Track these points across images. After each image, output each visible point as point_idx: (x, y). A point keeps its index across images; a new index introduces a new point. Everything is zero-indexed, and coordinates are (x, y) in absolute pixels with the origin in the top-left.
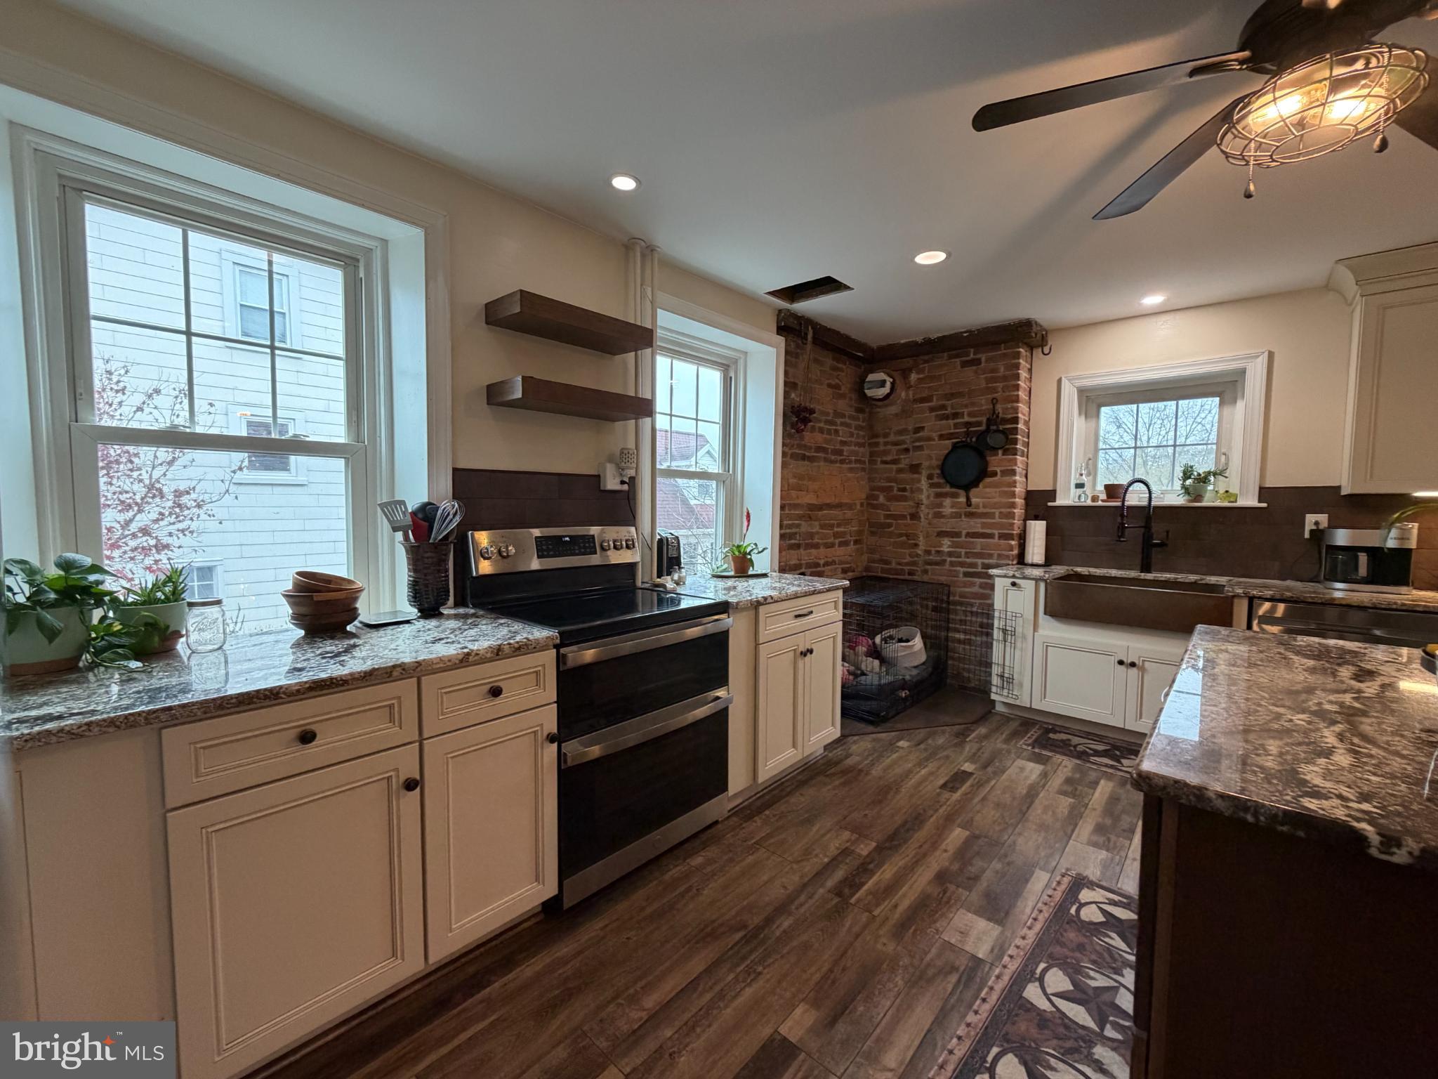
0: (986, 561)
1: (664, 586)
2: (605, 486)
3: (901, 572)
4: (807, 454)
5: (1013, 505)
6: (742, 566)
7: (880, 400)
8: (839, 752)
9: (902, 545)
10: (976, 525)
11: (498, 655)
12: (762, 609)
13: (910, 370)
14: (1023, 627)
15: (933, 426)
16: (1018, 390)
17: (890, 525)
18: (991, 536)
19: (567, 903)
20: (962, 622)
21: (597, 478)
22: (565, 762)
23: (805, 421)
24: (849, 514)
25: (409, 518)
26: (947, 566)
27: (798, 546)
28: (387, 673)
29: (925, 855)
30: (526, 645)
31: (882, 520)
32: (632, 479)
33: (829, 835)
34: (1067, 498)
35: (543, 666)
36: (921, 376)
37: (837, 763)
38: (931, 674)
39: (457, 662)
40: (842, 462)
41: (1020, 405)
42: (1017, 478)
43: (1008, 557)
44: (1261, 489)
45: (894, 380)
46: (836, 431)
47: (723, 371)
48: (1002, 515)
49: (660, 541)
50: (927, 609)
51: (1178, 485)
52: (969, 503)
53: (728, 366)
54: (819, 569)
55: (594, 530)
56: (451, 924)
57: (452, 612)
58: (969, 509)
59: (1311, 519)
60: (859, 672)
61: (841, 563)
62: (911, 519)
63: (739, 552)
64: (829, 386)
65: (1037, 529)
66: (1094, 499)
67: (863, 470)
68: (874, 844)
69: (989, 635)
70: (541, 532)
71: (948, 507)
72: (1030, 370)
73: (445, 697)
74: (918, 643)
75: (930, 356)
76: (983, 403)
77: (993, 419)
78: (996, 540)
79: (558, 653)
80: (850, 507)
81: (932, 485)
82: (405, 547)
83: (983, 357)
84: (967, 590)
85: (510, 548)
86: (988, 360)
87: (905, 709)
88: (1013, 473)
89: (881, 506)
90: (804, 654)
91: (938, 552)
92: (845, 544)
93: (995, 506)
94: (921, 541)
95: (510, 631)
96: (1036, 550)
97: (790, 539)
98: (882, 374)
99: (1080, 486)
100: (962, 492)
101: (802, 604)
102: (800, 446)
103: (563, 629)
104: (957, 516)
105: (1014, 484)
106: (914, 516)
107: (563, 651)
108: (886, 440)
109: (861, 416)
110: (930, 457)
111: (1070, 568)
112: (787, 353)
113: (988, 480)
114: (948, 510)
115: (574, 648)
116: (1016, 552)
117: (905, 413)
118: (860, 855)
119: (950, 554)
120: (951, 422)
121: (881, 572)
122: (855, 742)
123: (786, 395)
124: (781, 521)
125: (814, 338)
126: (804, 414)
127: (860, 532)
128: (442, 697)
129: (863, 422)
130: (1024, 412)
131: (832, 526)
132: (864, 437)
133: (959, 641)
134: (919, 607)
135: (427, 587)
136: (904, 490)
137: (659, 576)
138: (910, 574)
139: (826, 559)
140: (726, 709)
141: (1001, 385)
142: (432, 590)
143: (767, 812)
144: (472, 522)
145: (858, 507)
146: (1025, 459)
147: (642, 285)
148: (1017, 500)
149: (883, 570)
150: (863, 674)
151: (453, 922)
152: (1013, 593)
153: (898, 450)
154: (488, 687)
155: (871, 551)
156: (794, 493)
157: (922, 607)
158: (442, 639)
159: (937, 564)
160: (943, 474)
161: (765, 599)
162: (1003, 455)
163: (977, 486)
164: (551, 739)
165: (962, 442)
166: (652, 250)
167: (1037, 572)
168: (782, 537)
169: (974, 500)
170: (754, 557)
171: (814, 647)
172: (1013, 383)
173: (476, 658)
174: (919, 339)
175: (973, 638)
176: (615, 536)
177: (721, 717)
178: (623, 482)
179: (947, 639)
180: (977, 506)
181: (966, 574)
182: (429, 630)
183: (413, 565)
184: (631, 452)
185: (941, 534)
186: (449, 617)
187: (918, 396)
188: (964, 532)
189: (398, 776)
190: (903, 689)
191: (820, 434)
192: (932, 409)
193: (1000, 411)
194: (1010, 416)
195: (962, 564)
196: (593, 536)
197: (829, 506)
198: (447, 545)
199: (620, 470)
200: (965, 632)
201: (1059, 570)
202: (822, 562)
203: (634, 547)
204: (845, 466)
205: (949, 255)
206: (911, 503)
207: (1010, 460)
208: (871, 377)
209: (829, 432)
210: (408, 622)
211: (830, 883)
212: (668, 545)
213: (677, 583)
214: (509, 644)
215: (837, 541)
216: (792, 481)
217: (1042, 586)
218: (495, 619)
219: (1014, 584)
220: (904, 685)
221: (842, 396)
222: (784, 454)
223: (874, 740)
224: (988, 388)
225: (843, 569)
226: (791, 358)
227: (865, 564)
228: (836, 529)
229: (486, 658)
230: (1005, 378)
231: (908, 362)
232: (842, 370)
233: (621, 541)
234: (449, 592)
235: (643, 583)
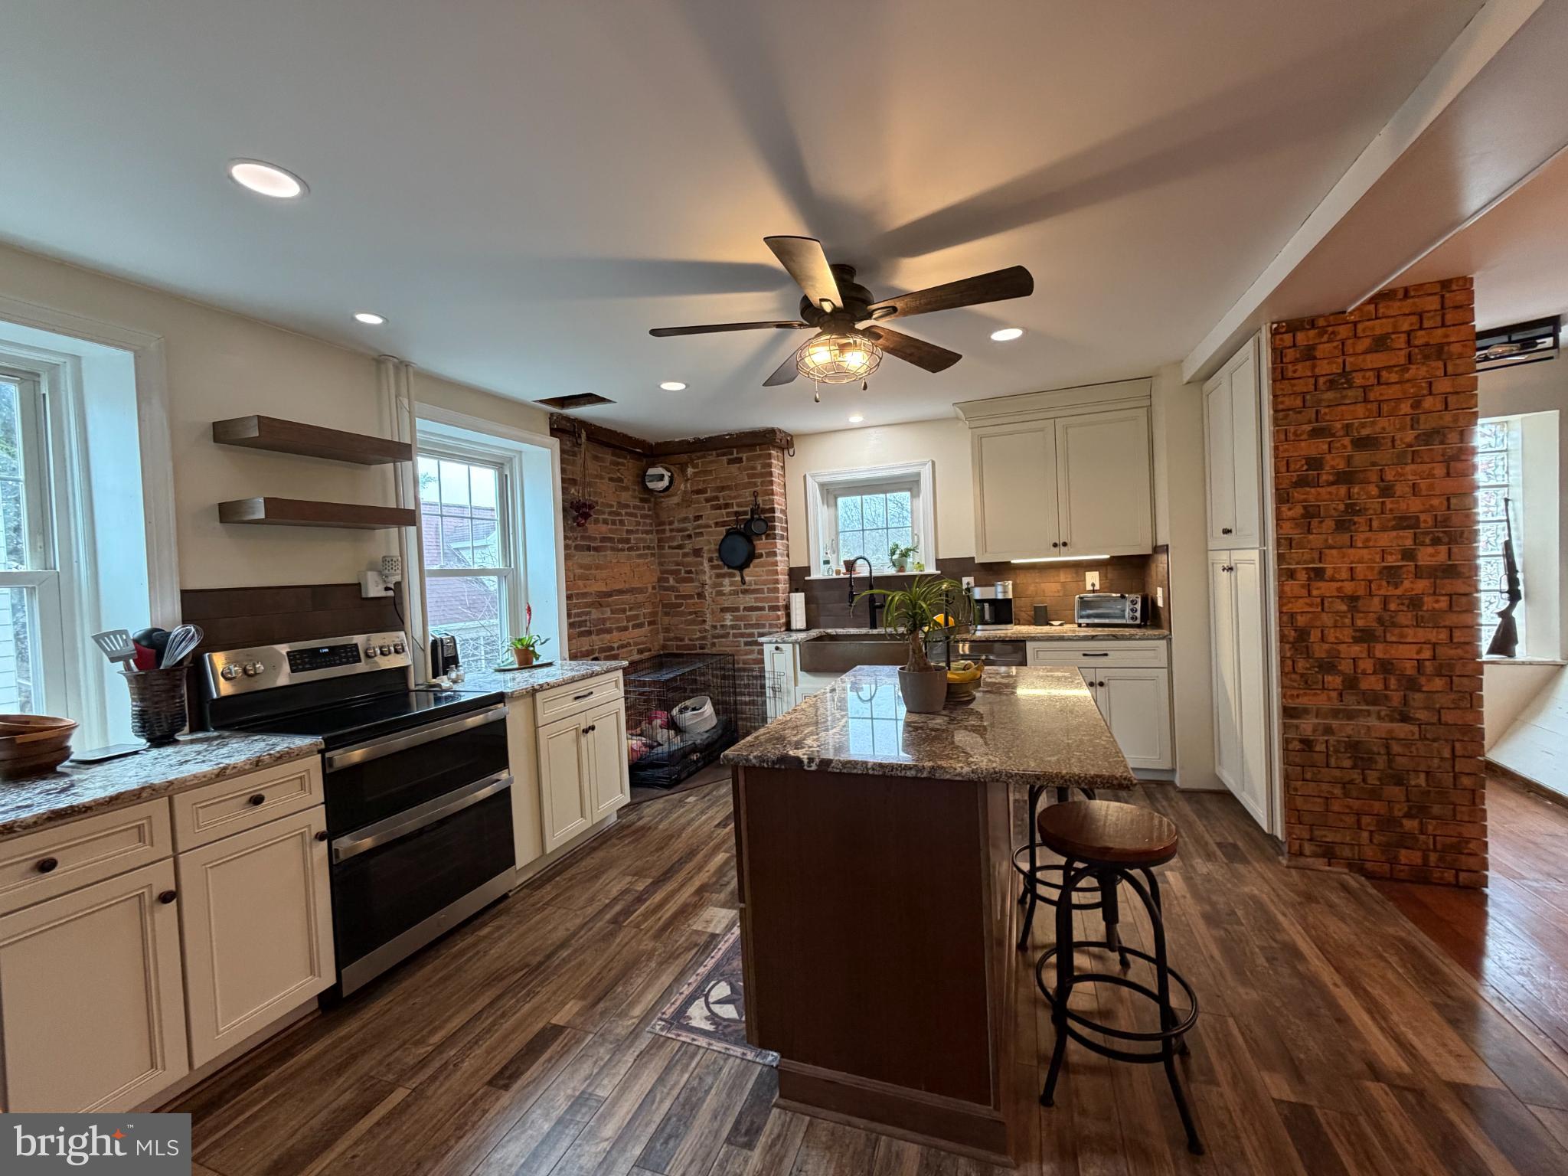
0: (761, 631)
1: (439, 686)
2: (367, 593)
3: (694, 647)
4: (592, 545)
5: (777, 582)
6: (526, 658)
7: (660, 492)
8: (633, 817)
9: (693, 622)
10: (749, 600)
11: (257, 765)
12: (539, 696)
13: (686, 464)
14: (786, 683)
15: (710, 515)
16: (772, 485)
17: (682, 605)
18: (762, 609)
19: (346, 992)
20: (747, 686)
21: (357, 587)
22: (337, 857)
23: (586, 516)
24: (640, 598)
25: (132, 646)
26: (731, 638)
27: (589, 633)
28: (134, 795)
29: (692, 877)
30: (288, 753)
31: (674, 601)
32: (398, 584)
33: (613, 883)
34: (818, 573)
35: (308, 771)
36: (696, 470)
37: (629, 826)
38: (721, 736)
39: (213, 776)
40: (630, 549)
41: (775, 497)
42: (779, 558)
43: (776, 626)
44: (937, 560)
45: (672, 474)
46: (622, 522)
47: (498, 469)
48: (770, 590)
49: (434, 643)
50: (717, 678)
51: (887, 559)
52: (743, 583)
53: (502, 464)
54: (613, 652)
55: (359, 639)
56: (217, 1026)
57: (189, 737)
58: (745, 587)
59: (965, 580)
60: (656, 744)
61: (636, 644)
62: (698, 598)
63: (522, 645)
64: (611, 479)
65: (798, 600)
66: (838, 572)
67: (653, 555)
68: (650, 880)
69: (763, 694)
70: (290, 647)
71: (727, 585)
72: (783, 468)
73: (200, 811)
74: (708, 709)
75: (702, 453)
76: (747, 495)
77: (756, 510)
78: (767, 612)
79: (323, 758)
80: (640, 591)
81: (713, 567)
82: (127, 677)
83: (744, 456)
84: (749, 657)
85: (257, 666)
86: (748, 459)
87: (698, 770)
88: (775, 554)
89: (672, 589)
90: (586, 731)
91: (722, 626)
92: (640, 626)
93: (765, 583)
94: (708, 617)
95: (267, 745)
96: (799, 619)
97: (580, 627)
98: (660, 469)
99: (827, 562)
100: (737, 572)
101: (580, 687)
102: (583, 538)
103: (326, 736)
104: (735, 593)
105: (776, 564)
106: (701, 596)
107: (328, 755)
108: (671, 527)
109: (646, 505)
110: (709, 542)
111: (822, 630)
112: (562, 451)
113: (756, 561)
114: (727, 589)
115: (340, 751)
116: (783, 620)
117: (686, 502)
118: (637, 891)
119: (733, 627)
120: (724, 511)
121: (677, 649)
122: (648, 806)
123: (565, 490)
124: (569, 610)
125: (588, 438)
126: (584, 510)
127: (654, 614)
128: (197, 814)
129: (649, 510)
130: (780, 502)
131: (624, 611)
132: (651, 525)
133: (746, 703)
134: (710, 677)
135: (159, 715)
136: (690, 572)
137: (435, 676)
138: (702, 648)
139: (621, 642)
140: (509, 788)
141: (759, 480)
142: (166, 717)
143: (557, 879)
144: (210, 644)
145: (650, 590)
146: (785, 541)
147: (396, 397)
148: (780, 576)
149: (678, 647)
150: (660, 745)
151: (220, 1025)
152: (778, 656)
153: (682, 536)
154: (249, 796)
155: (667, 630)
156: (580, 583)
157: (713, 676)
158: (189, 761)
159: (722, 636)
160: (721, 558)
161: (541, 686)
162: (766, 539)
163: (748, 566)
164: (320, 837)
165: (733, 528)
166: (407, 366)
167: (802, 636)
168: (571, 625)
169: (747, 579)
170: (538, 649)
171: (595, 724)
172: (768, 479)
173: (234, 771)
174: (690, 439)
175: (756, 698)
176: (381, 643)
177: (505, 794)
178: (387, 589)
179: (735, 701)
180: (750, 585)
181: (747, 644)
182: (168, 756)
183: (139, 694)
184: (394, 559)
185: (724, 610)
186: (186, 743)
187: (695, 488)
188: (742, 607)
189: (151, 892)
190: (695, 752)
191: (605, 526)
192: (707, 500)
193: (760, 502)
194: (768, 507)
195: (742, 635)
196: (356, 645)
197: (621, 592)
198: (181, 670)
199: (383, 575)
200: (749, 695)
201: (814, 633)
202: (616, 645)
203: (403, 651)
204: (633, 553)
205: (687, 386)
206: (696, 584)
207: (772, 543)
208: (651, 471)
209: (614, 523)
210: (136, 753)
211: (608, 917)
212: (442, 645)
213: (455, 682)
214: (270, 754)
215: (631, 624)
216: (579, 571)
217: (797, 646)
218: (246, 737)
219: (777, 648)
220: (694, 748)
221: (626, 489)
222: (567, 547)
223: (667, 801)
224: (750, 483)
225: (638, 650)
226: (567, 457)
227: (662, 642)
228: (628, 613)
229: (245, 770)
230: (762, 475)
231: (685, 457)
232: (623, 464)
233: (389, 646)
234: (185, 717)
235: (416, 685)
